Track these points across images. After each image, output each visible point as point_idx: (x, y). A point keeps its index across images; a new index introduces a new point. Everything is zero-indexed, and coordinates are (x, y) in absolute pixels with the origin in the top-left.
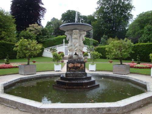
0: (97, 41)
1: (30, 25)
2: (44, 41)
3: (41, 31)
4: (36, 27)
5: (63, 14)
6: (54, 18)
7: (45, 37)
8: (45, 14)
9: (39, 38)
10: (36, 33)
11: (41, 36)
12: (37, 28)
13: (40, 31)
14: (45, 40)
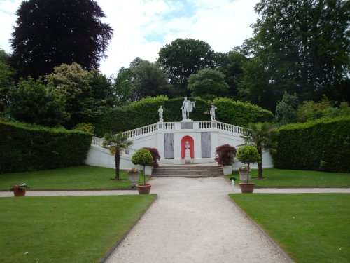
0: (270, 112)
1: (56, 68)
2: (98, 116)
3: (90, 84)
4: (71, 73)
5: (164, 49)
6: (138, 59)
7: (102, 104)
8: (109, 42)
9: (82, 106)
10: (73, 91)
11: (89, 100)
12: (74, 75)
13: (84, 84)
14: (101, 112)
